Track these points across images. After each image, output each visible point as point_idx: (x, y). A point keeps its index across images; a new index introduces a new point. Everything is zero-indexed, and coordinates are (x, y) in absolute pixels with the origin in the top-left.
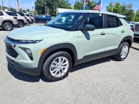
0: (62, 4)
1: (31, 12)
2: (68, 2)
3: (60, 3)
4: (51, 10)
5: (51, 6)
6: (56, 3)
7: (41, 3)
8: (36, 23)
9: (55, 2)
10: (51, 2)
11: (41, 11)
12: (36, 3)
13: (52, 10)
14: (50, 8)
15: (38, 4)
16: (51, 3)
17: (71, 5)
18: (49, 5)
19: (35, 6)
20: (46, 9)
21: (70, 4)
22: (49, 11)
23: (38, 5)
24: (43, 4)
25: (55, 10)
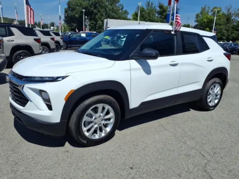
0: (113, 12)
1: (57, 27)
2: (122, 9)
3: (110, 10)
4: (93, 24)
5: (93, 16)
6: (102, 10)
7: (76, 11)
8: (66, 49)
9: (100, 9)
10: (93, 9)
11: (75, 25)
12: (66, 11)
13: (95, 23)
14: (90, 20)
15: (69, 12)
16: (93, 11)
17: (128, 14)
18: (89, 14)
19: (65, 17)
20: (85, 22)
21: (126, 12)
22: (90, 25)
23: (70, 15)
24: (79, 13)
25: (101, 22)
